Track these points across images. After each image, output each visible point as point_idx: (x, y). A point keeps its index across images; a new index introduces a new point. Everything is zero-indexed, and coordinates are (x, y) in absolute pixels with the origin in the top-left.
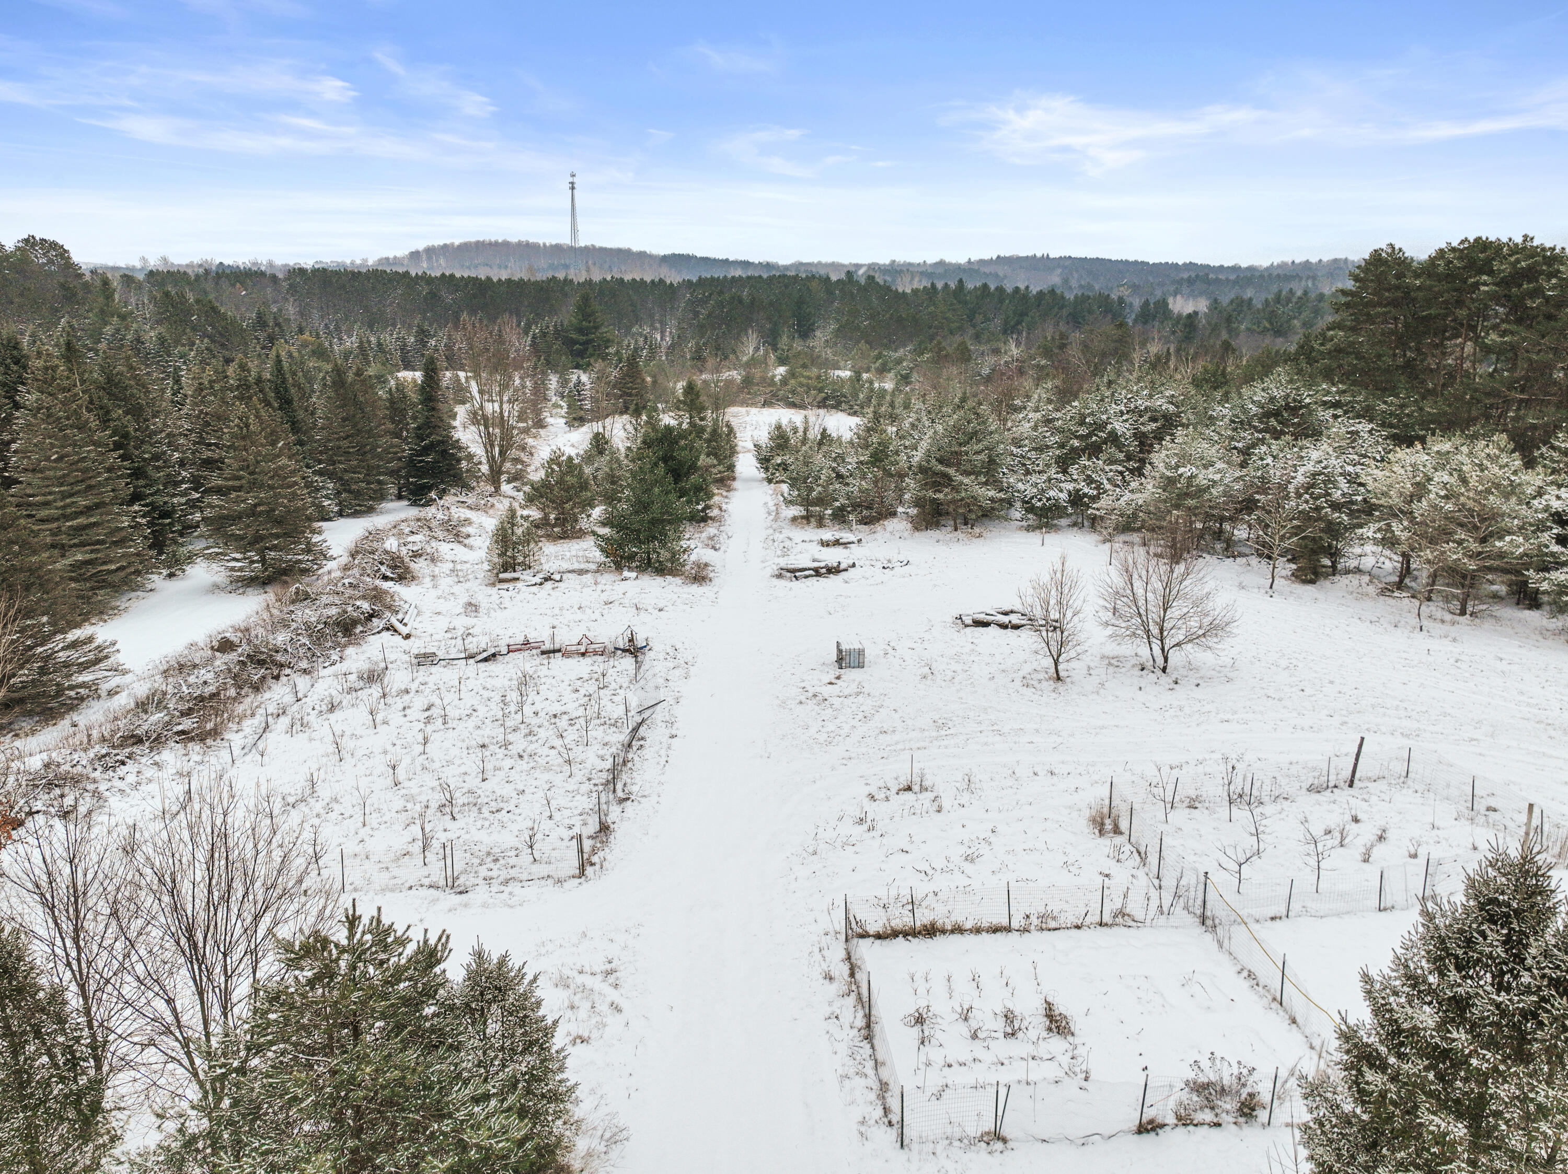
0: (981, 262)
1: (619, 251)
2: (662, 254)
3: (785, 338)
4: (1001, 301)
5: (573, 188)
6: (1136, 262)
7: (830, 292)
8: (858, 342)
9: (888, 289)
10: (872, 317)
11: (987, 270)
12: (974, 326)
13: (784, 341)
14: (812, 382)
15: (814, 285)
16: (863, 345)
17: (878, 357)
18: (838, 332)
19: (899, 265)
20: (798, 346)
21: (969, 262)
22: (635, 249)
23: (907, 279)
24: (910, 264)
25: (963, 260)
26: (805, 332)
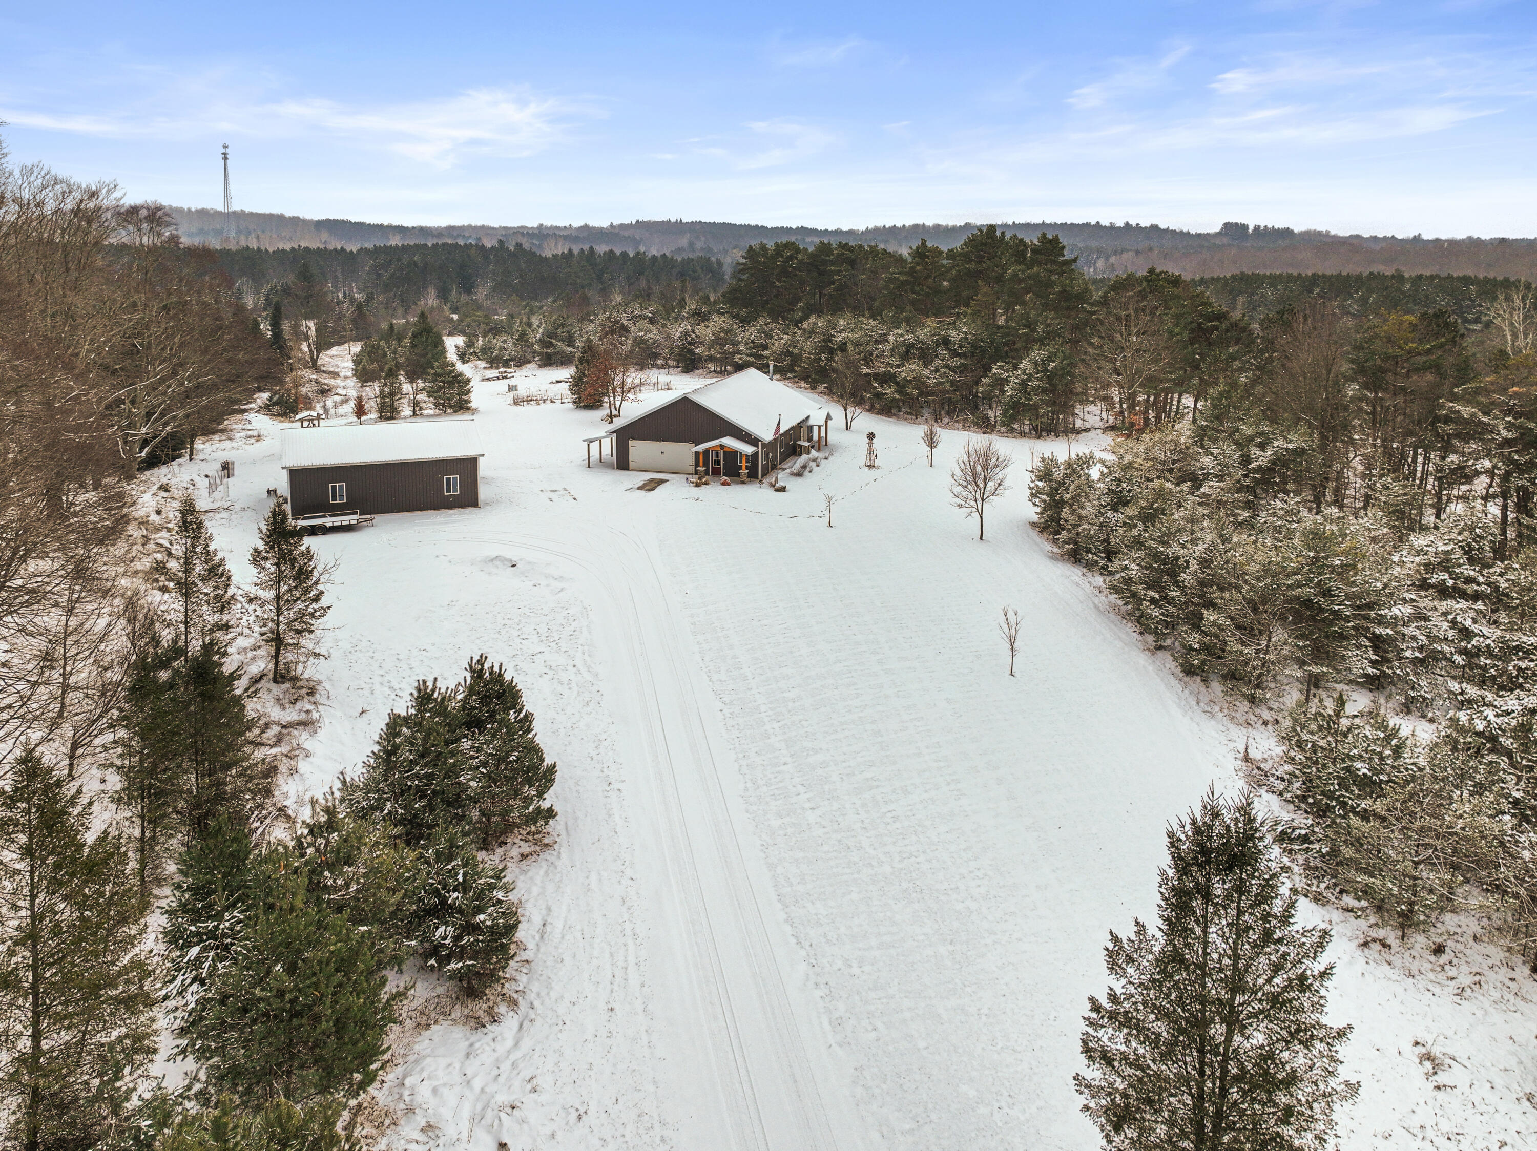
0: (622, 226)
1: (271, 216)
2: (316, 218)
3: (454, 293)
4: (625, 263)
5: (225, 158)
6: (757, 226)
7: (486, 257)
8: (510, 295)
9: (534, 254)
10: (521, 276)
11: (626, 234)
12: (602, 283)
13: (454, 295)
14: (482, 319)
15: (473, 252)
16: (514, 297)
17: (527, 305)
18: (494, 289)
19: (546, 228)
20: (464, 298)
21: (612, 225)
22: (288, 214)
23: (552, 242)
24: (557, 228)
25: (605, 224)
26: (468, 287)
